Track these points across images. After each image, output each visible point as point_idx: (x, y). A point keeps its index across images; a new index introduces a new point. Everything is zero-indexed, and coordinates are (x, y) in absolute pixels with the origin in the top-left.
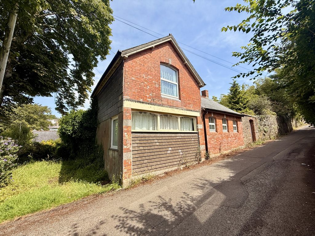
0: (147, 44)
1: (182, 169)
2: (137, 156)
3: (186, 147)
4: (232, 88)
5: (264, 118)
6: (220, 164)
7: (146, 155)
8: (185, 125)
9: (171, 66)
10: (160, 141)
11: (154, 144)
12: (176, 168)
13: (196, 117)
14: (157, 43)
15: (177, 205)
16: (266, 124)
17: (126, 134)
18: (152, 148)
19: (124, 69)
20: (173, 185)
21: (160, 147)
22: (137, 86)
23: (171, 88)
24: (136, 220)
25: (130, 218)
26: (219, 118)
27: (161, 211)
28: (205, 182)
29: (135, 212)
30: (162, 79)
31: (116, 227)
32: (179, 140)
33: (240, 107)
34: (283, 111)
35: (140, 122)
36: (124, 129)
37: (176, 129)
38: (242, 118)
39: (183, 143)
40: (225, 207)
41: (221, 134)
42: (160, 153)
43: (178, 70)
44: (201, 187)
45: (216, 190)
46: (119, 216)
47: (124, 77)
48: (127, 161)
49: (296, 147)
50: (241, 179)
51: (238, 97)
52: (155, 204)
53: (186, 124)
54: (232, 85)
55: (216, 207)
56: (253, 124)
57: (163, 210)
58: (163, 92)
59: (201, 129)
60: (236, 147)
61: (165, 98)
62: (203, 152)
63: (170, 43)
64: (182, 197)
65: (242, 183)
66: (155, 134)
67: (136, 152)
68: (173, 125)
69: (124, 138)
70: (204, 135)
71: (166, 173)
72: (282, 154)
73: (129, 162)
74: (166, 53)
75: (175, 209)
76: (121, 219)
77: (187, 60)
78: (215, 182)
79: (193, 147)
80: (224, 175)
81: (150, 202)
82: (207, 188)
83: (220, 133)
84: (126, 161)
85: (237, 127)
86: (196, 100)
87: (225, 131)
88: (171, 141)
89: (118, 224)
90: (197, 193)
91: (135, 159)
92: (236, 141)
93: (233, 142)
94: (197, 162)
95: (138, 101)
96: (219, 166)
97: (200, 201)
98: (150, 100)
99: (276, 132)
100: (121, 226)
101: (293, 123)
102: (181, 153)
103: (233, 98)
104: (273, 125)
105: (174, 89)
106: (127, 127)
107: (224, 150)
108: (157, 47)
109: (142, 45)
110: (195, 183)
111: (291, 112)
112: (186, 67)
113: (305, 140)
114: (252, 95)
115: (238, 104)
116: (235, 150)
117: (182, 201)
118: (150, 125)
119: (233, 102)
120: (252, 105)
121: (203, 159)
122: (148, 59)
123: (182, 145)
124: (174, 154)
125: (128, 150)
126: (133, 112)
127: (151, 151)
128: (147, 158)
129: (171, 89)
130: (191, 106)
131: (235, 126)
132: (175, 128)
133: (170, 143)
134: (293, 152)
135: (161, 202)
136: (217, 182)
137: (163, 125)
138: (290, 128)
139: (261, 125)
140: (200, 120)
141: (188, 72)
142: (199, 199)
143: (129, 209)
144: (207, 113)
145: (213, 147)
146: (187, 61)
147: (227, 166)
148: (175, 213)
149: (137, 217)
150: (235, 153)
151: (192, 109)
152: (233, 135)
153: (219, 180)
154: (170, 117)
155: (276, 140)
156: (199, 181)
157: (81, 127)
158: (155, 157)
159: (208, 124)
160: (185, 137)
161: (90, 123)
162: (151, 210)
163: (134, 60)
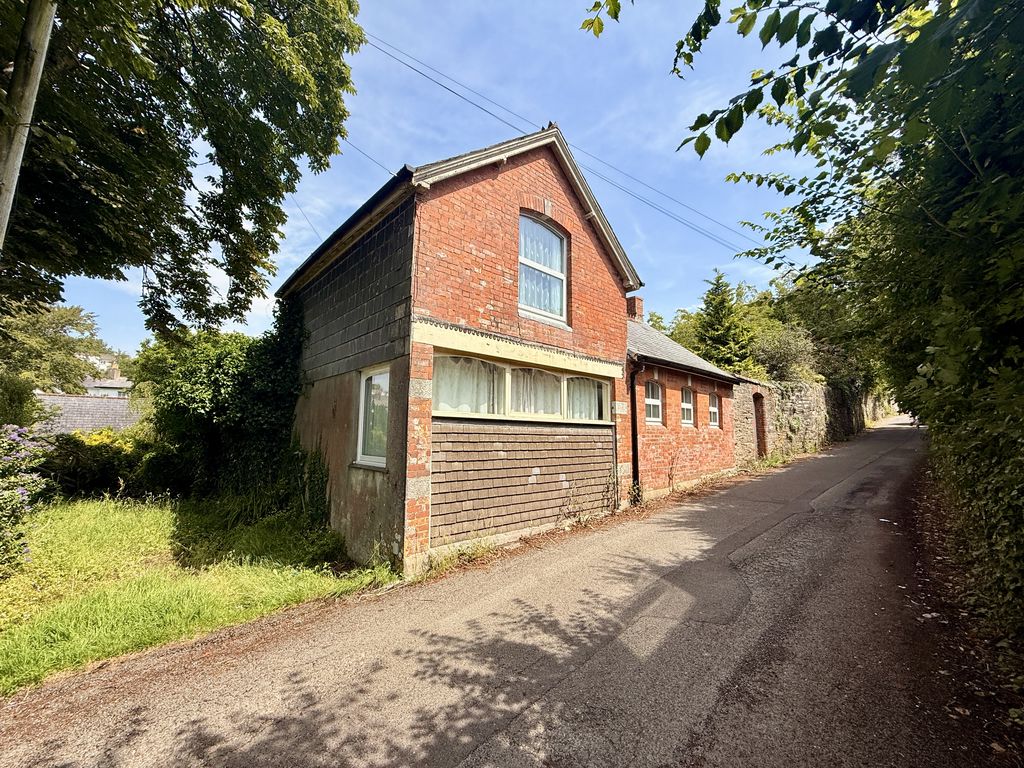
0: (486, 150)
1: (567, 529)
2: (444, 488)
3: (579, 468)
4: (712, 294)
5: (792, 391)
6: (673, 517)
7: (468, 485)
8: (577, 403)
9: (550, 221)
10: (509, 446)
11: (492, 455)
12: (551, 526)
13: (611, 380)
14: (514, 148)
15: (571, 620)
16: (796, 408)
17: (416, 421)
18: (488, 465)
19: (416, 224)
20: (550, 571)
21: (509, 464)
22: (452, 278)
23: (547, 290)
24: (467, 657)
25: (450, 653)
26: (673, 384)
27: (531, 635)
28: (637, 563)
29: (459, 640)
30: (522, 259)
31: (416, 675)
32: (562, 446)
33: (729, 355)
34: (844, 371)
35: (452, 386)
36: (412, 408)
37: (553, 413)
38: (735, 386)
39: (572, 453)
40: (695, 622)
41: (676, 431)
42: (507, 482)
43: (569, 236)
44: (630, 575)
45: (669, 584)
46: (417, 650)
47: (415, 249)
48: (418, 504)
49: (871, 476)
50: (732, 557)
51: (727, 324)
52: (509, 620)
53: (583, 398)
54: (712, 286)
55: (674, 623)
56: (762, 405)
57: (537, 634)
58: (522, 300)
59: (622, 416)
60: (712, 471)
61: (528, 320)
62: (626, 483)
63: (550, 151)
64: (581, 602)
65: (734, 567)
66: (496, 427)
67: (442, 478)
68: (545, 401)
69: (410, 435)
70: (630, 432)
71: (525, 540)
72: (832, 494)
73: (424, 506)
74: (537, 184)
75: (568, 630)
76: (425, 657)
77: (595, 207)
78: (664, 563)
79: (597, 467)
80: (687, 546)
81: (495, 614)
82: (645, 579)
83: (672, 430)
84: (413, 501)
85: (721, 414)
86: (613, 330)
87: (688, 424)
88: (541, 446)
89: (420, 667)
90: (621, 592)
91: (440, 499)
92: (713, 453)
93: (707, 455)
94: (606, 512)
95: (453, 326)
96: (671, 522)
97: (633, 609)
98: (487, 322)
99: (822, 433)
100: (429, 673)
101: (868, 408)
102: (566, 485)
103: (711, 325)
104: (813, 413)
105: (553, 293)
106: (421, 402)
107: (680, 478)
108: (514, 161)
109: (472, 153)
110: (611, 566)
111: (864, 376)
112: (592, 227)
113: (892, 458)
114: (765, 320)
115: (725, 344)
116: (712, 479)
117: (584, 609)
118: (481, 398)
119: (710, 338)
120: (763, 351)
121: (625, 504)
122: (488, 197)
123: (568, 461)
124: (545, 487)
125: (421, 470)
126: (437, 356)
127: (484, 474)
128: (473, 494)
129: (545, 293)
130: (601, 345)
131: (715, 410)
132: (550, 411)
133: (537, 455)
134: (861, 490)
135: (526, 614)
136: (671, 564)
137: (518, 399)
138: (857, 421)
139: (783, 410)
140: (622, 387)
141: (596, 241)
142: (627, 605)
143: (441, 634)
144: (642, 368)
145: (652, 470)
146: (597, 211)
147: (693, 522)
148: (568, 640)
149: (469, 651)
150: (711, 488)
151: (602, 356)
152: (707, 437)
153: (673, 559)
154: (538, 376)
155: (820, 453)
156: (622, 561)
157: (241, 393)
158: (493, 493)
159: (645, 401)
160: (579, 439)
161: (273, 382)
162: (502, 633)
163: (446, 197)
